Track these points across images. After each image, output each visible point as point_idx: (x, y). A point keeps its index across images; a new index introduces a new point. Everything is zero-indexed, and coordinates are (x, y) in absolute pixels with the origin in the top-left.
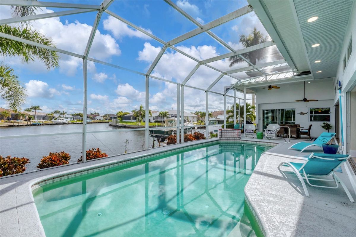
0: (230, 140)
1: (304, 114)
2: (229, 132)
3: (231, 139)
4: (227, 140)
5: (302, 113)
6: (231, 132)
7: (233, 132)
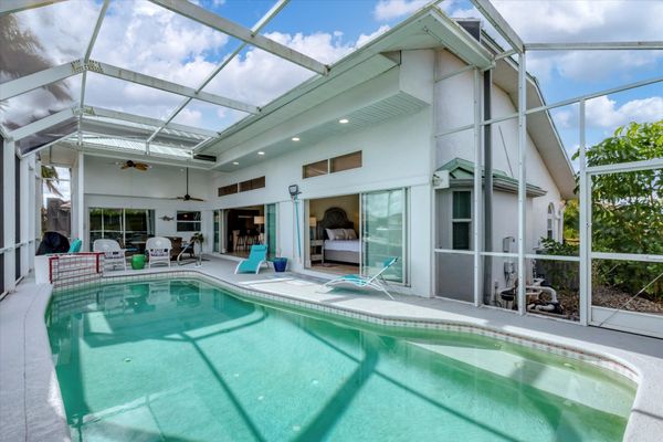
0: (79, 282)
1: (169, 219)
2: (70, 263)
3: (82, 278)
4: (73, 283)
5: (165, 218)
6: (76, 262)
7: (81, 262)
